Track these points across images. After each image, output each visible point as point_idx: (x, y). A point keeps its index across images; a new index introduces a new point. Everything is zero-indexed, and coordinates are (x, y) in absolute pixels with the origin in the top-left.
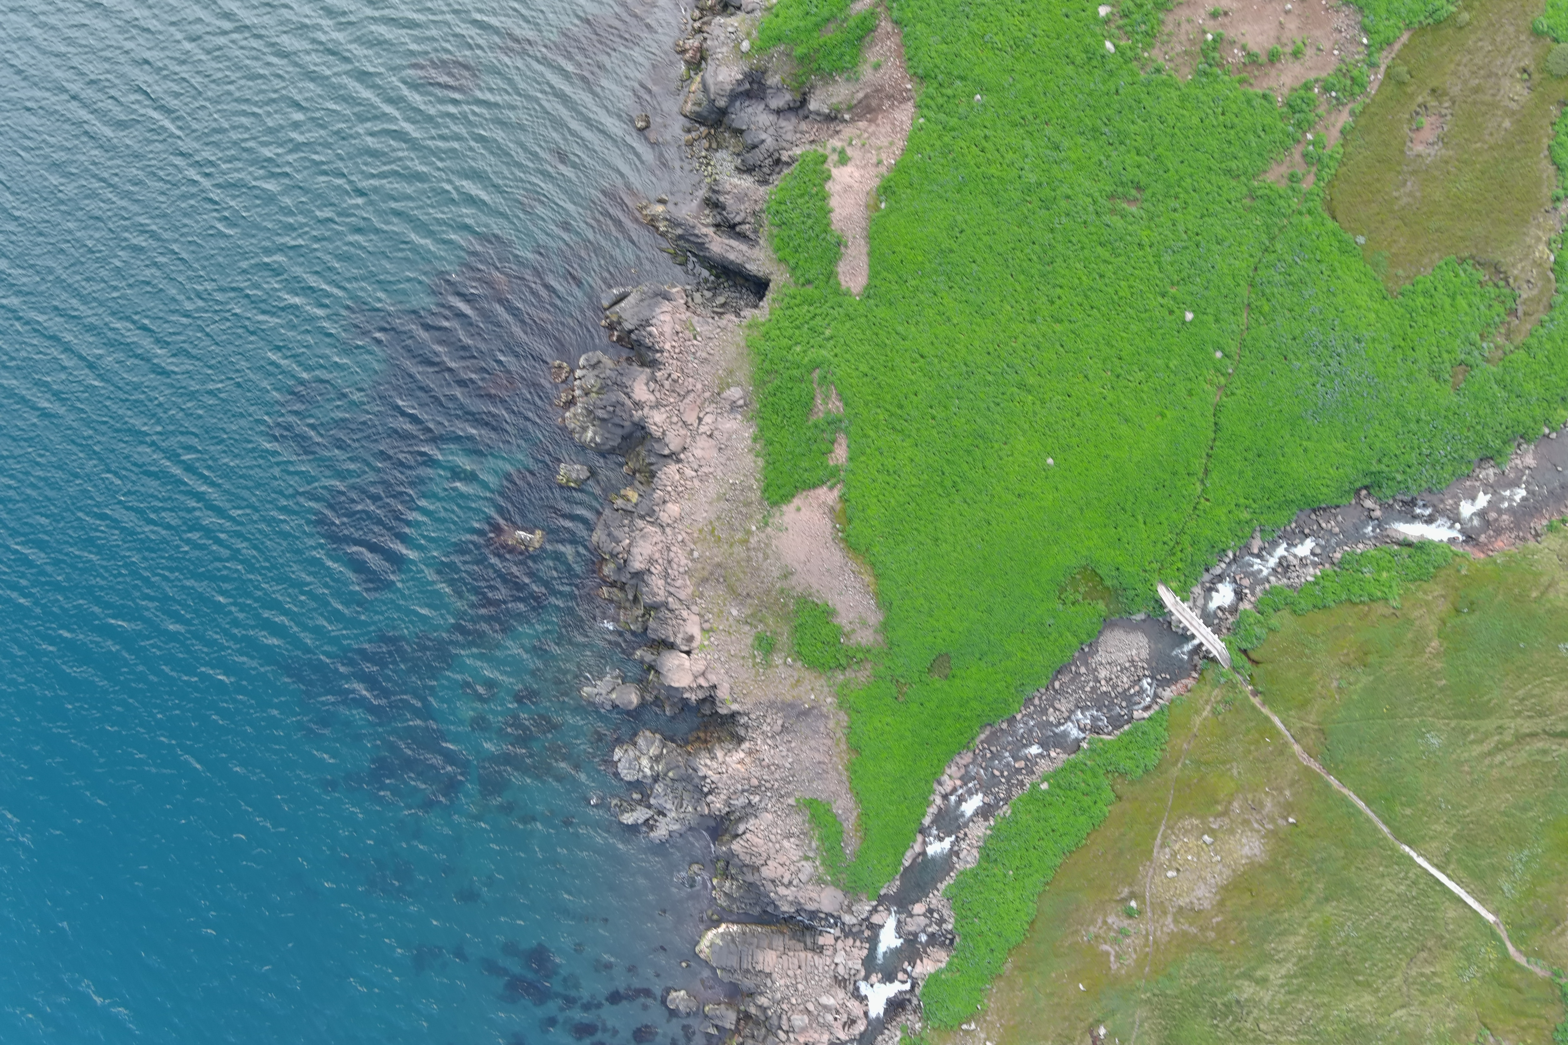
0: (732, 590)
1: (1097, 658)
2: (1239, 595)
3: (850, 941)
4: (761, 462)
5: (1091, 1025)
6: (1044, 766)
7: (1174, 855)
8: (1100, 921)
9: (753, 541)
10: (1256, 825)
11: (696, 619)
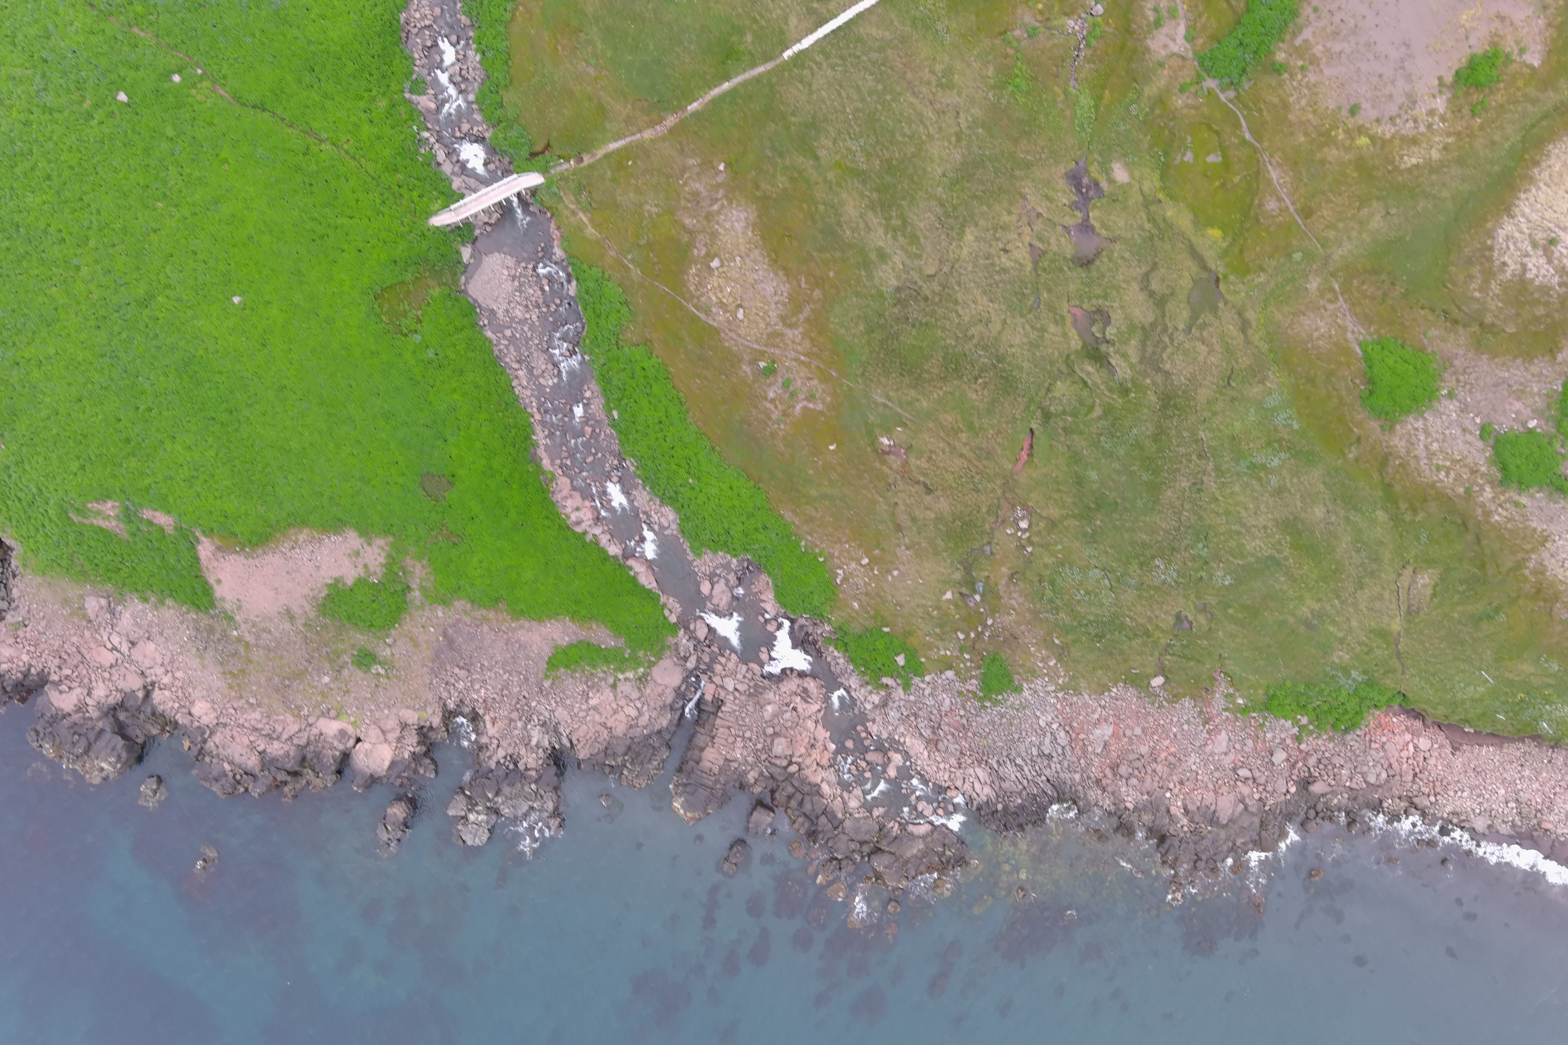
0: (300, 675)
1: (500, 314)
2: (479, 139)
3: (718, 668)
4: (169, 602)
5: (875, 451)
6: (597, 406)
7: (721, 304)
8: (768, 405)
9: (249, 638)
10: (716, 207)
11: (322, 721)
